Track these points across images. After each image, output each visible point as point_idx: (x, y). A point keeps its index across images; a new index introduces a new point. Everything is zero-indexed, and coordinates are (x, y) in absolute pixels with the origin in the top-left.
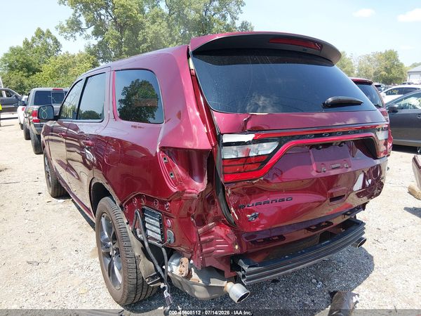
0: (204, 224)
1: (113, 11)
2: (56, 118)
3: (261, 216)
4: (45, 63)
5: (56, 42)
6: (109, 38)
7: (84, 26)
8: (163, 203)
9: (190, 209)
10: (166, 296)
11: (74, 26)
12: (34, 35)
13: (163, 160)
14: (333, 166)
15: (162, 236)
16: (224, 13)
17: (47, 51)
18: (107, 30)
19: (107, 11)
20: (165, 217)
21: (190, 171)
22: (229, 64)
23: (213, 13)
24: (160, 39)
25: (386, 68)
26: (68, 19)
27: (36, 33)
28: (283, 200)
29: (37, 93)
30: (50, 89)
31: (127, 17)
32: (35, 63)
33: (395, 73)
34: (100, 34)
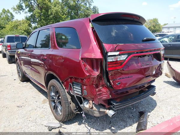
0: (98, 88)
1: (37, 1)
2: (24, 48)
3: (121, 83)
4: (7, 24)
5: (12, 15)
6: (36, 13)
7: (24, 8)
8: (82, 80)
9: (93, 82)
10: (83, 116)
11: (20, 8)
12: (2, 12)
13: (82, 63)
14: (147, 64)
15: (81, 93)
16: (85, 2)
17: (8, 19)
18: (35, 9)
19: (34, 1)
20: (83, 85)
21: (93, 67)
22: (107, 25)
23: (81, 2)
24: (58, 14)
25: (153, 26)
26: (17, 4)
27: (3, 11)
28: (129, 77)
29: (8, 37)
30: (14, 36)
31: (43, 4)
32: (2, 24)
33: (157, 28)
34: (31, 11)
